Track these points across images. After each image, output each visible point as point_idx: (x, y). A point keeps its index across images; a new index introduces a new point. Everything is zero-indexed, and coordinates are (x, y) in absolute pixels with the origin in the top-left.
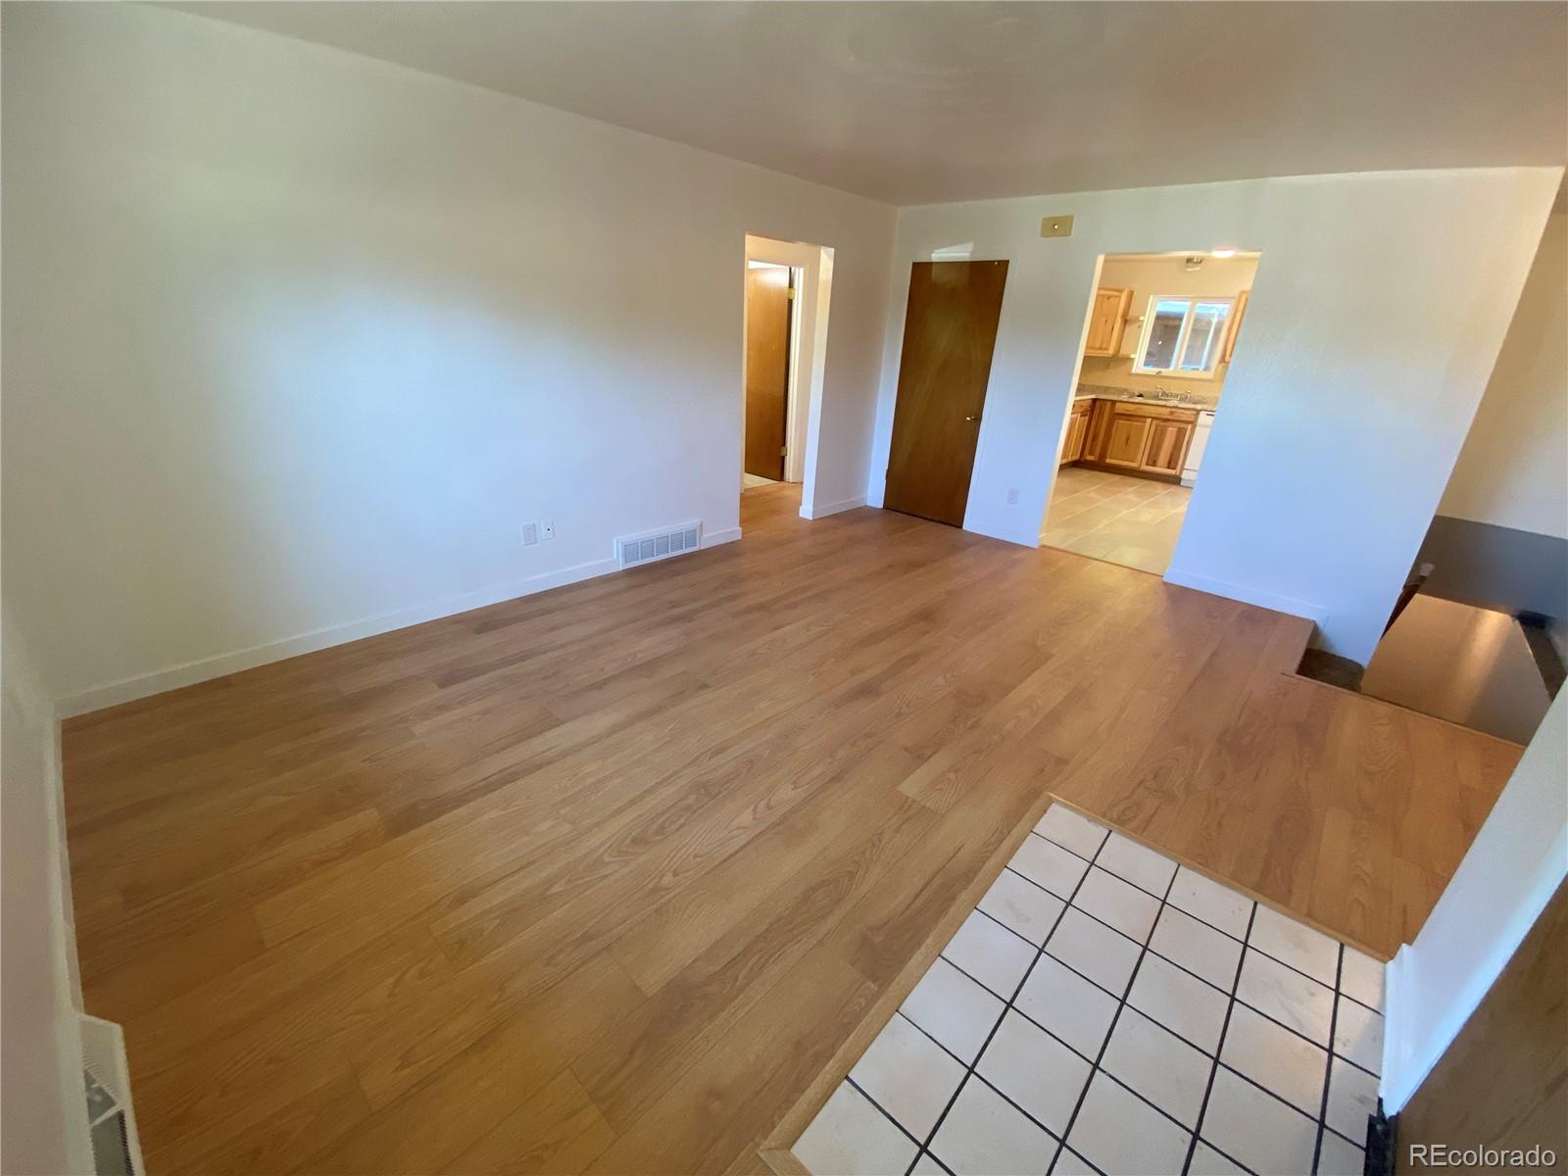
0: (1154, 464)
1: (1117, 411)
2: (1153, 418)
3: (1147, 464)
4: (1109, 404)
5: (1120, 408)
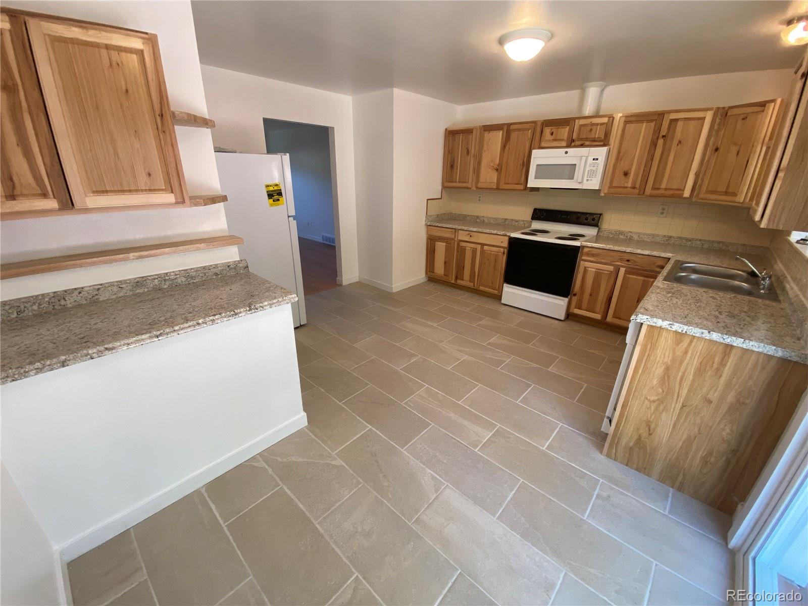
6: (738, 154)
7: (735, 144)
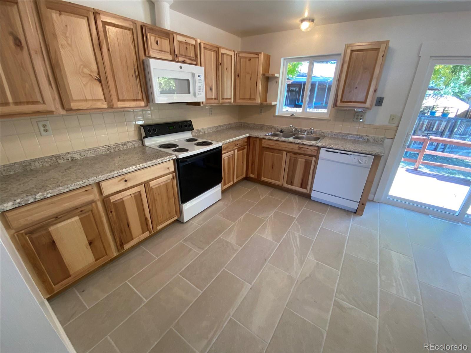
0: (292, 183)
1: (263, 145)
2: (288, 152)
3: (287, 183)
4: (258, 141)
5: (265, 144)
6: (251, 79)
7: (248, 73)
